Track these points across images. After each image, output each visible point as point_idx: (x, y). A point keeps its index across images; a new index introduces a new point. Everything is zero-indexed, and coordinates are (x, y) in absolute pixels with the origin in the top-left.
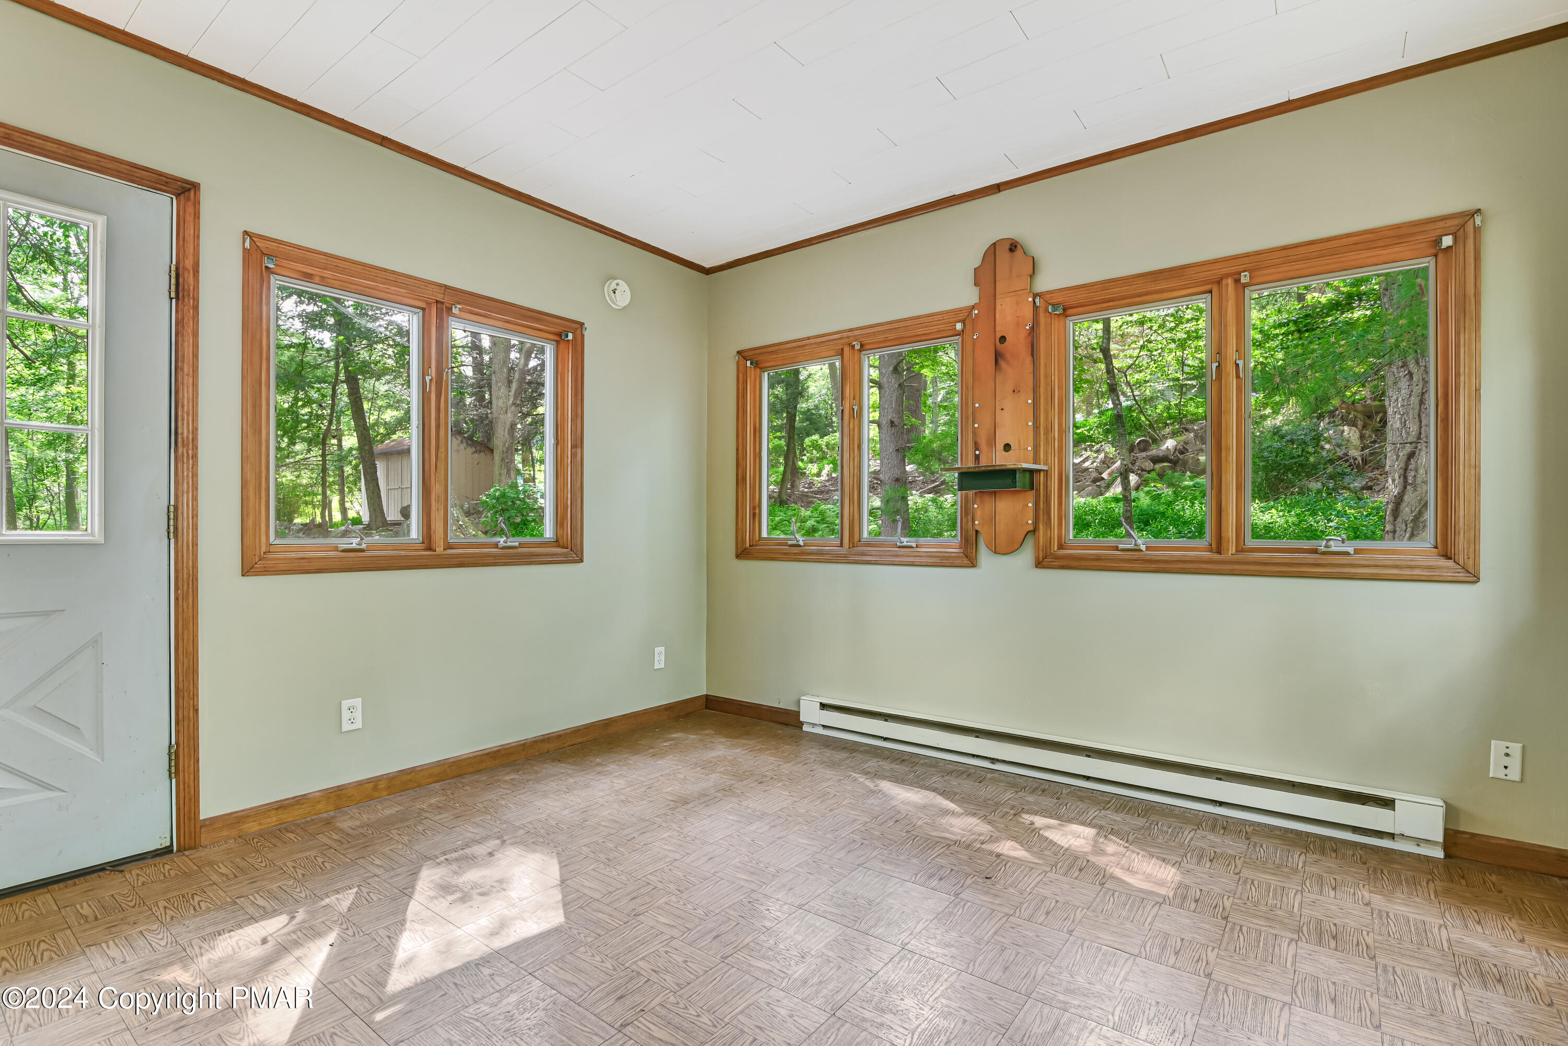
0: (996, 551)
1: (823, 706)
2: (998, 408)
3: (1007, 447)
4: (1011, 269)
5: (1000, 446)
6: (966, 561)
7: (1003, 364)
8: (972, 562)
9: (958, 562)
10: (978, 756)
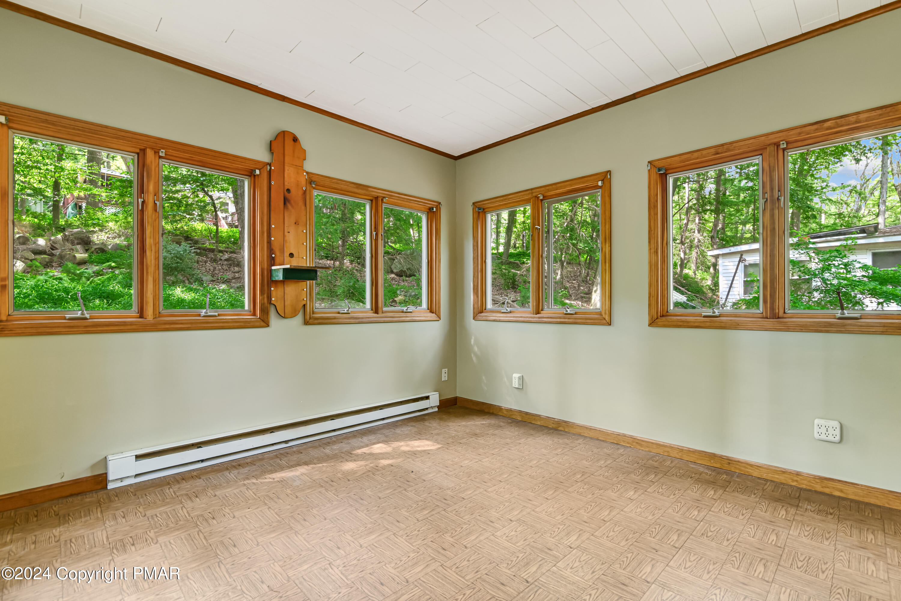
0: (283, 316)
1: (138, 457)
2: (286, 231)
3: (291, 255)
4: (294, 152)
5: (287, 254)
6: (263, 324)
7: (289, 205)
8: (267, 324)
9: (258, 324)
10: (275, 444)
